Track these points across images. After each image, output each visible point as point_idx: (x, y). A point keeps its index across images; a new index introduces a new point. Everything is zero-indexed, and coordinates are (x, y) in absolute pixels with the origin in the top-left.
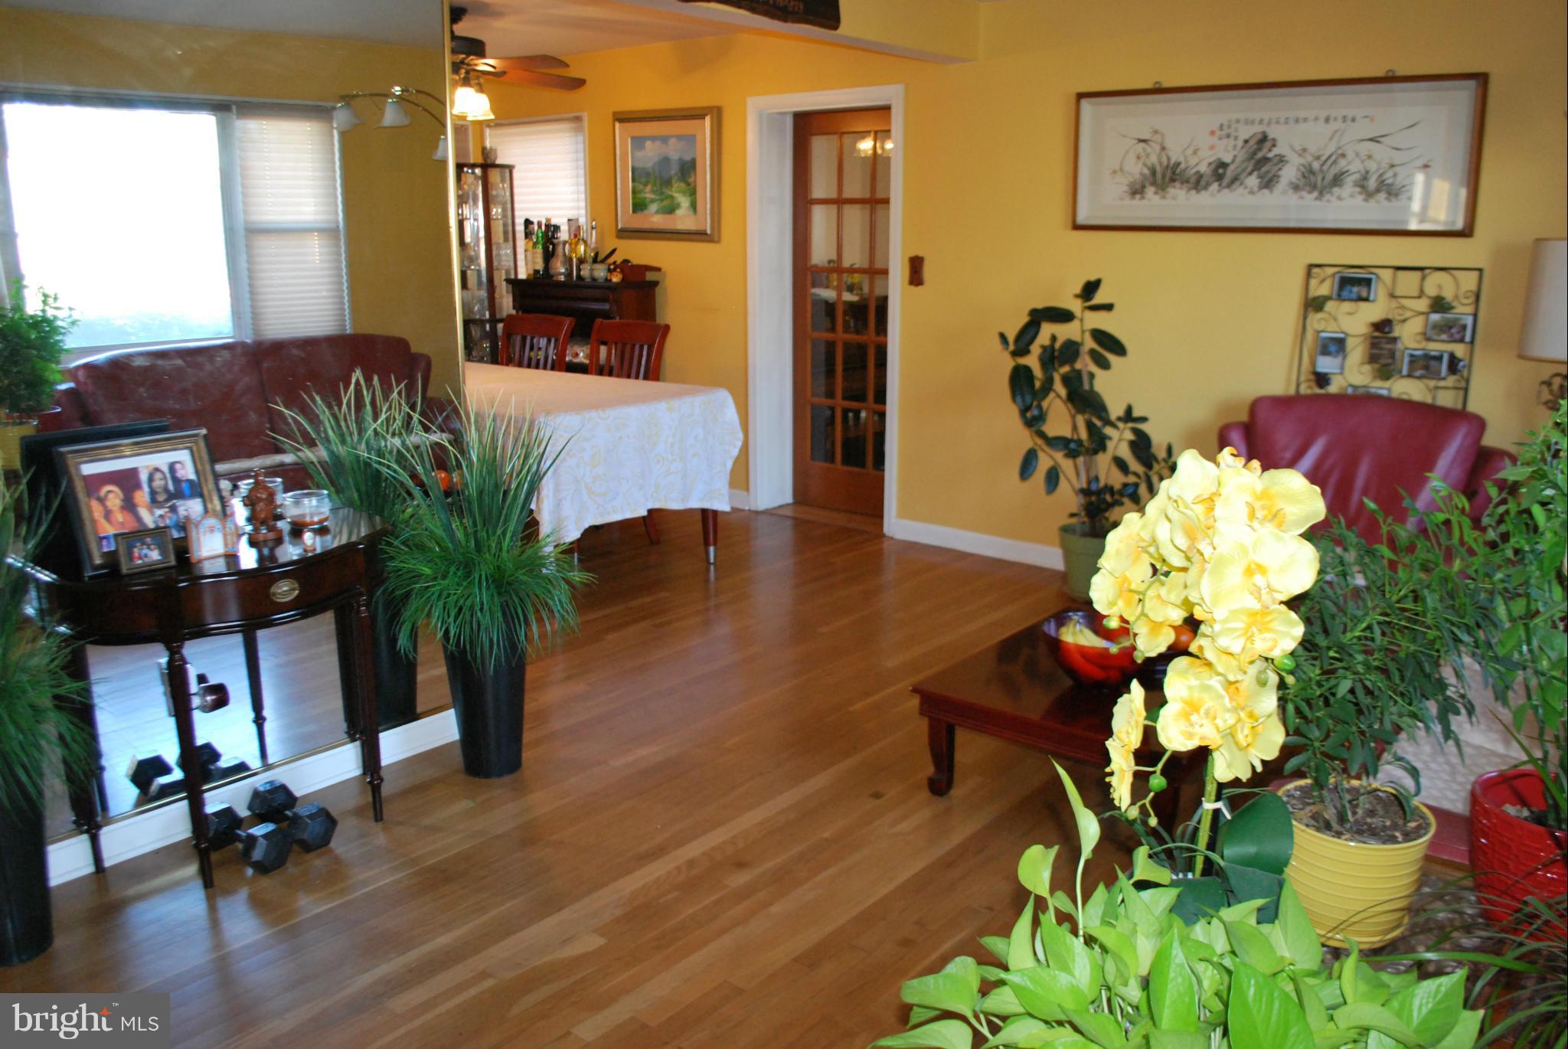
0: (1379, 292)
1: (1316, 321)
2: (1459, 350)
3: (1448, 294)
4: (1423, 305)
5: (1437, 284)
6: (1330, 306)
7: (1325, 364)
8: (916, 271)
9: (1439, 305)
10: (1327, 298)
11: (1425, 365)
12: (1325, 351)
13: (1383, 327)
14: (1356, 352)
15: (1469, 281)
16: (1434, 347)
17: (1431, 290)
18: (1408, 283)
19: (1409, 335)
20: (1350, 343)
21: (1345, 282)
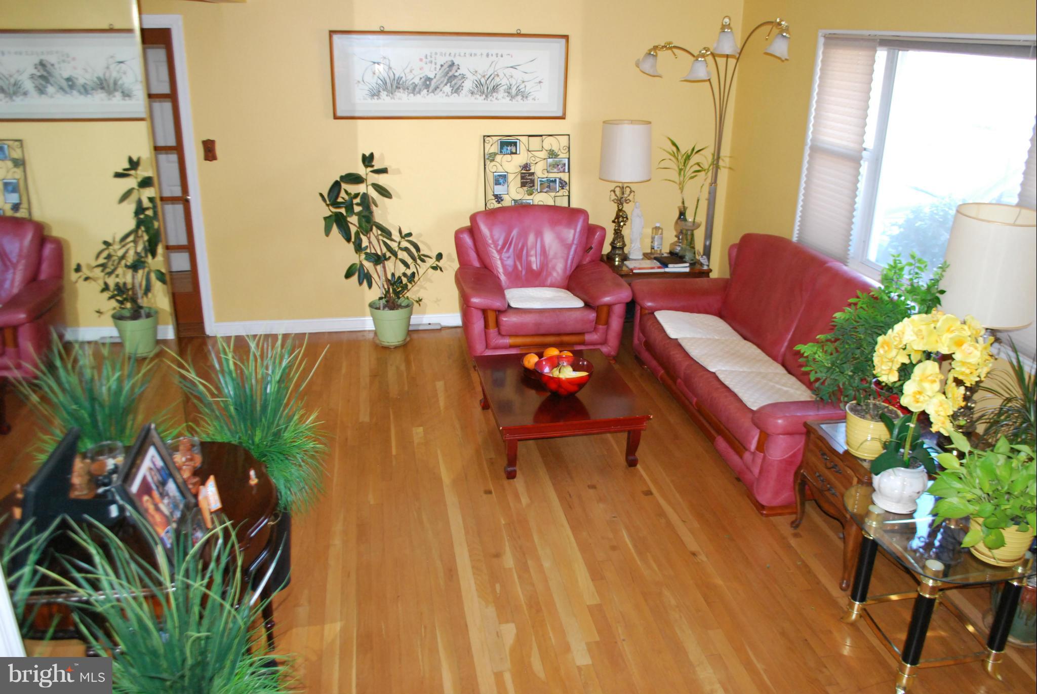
0: (521, 148)
1: (491, 166)
2: (565, 177)
3: (555, 148)
4: (543, 154)
5: (549, 143)
6: (499, 158)
7: (499, 190)
8: (209, 150)
9: (552, 154)
10: (495, 154)
11: (549, 185)
12: (497, 183)
13: (526, 167)
14: (514, 182)
15: (564, 141)
16: (552, 176)
17: (547, 146)
18: (535, 143)
19: (539, 171)
20: (511, 177)
21: (503, 144)
